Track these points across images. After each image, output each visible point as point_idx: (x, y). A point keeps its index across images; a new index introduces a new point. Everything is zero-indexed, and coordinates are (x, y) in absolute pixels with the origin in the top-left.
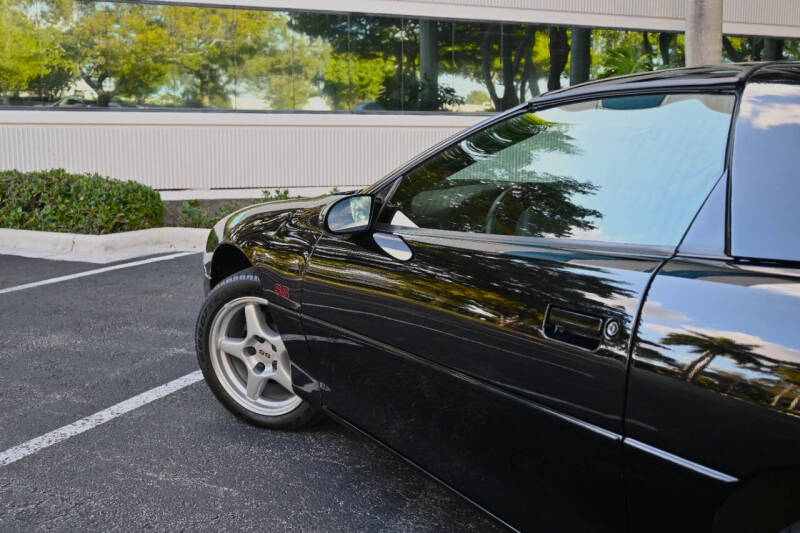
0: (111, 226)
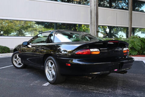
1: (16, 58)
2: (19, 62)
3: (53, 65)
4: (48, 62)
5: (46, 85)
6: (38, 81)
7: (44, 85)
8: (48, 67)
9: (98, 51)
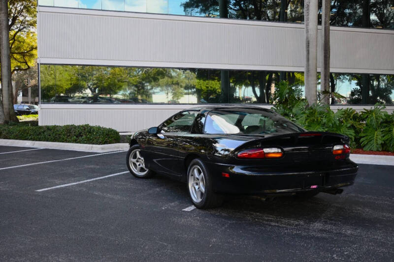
0: (104, 142)
1: (135, 157)
2: (141, 166)
3: (202, 174)
4: (194, 169)
5: (189, 210)
6: (177, 203)
7: (186, 210)
8: (193, 177)
9: (278, 153)
